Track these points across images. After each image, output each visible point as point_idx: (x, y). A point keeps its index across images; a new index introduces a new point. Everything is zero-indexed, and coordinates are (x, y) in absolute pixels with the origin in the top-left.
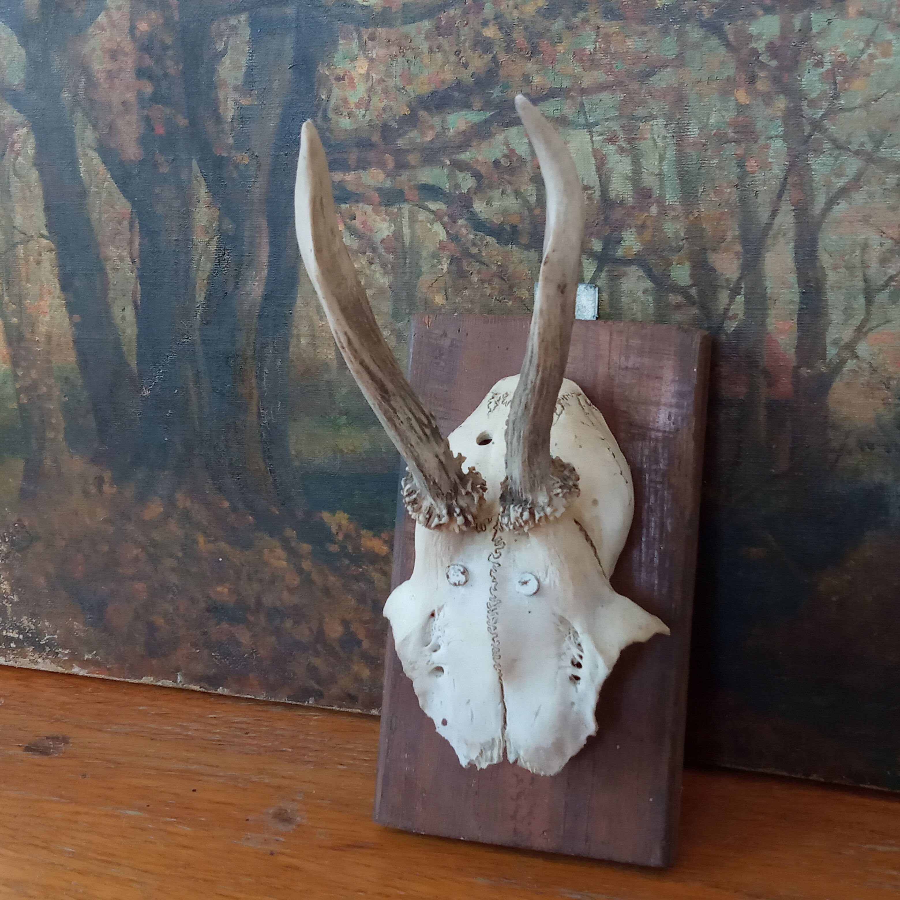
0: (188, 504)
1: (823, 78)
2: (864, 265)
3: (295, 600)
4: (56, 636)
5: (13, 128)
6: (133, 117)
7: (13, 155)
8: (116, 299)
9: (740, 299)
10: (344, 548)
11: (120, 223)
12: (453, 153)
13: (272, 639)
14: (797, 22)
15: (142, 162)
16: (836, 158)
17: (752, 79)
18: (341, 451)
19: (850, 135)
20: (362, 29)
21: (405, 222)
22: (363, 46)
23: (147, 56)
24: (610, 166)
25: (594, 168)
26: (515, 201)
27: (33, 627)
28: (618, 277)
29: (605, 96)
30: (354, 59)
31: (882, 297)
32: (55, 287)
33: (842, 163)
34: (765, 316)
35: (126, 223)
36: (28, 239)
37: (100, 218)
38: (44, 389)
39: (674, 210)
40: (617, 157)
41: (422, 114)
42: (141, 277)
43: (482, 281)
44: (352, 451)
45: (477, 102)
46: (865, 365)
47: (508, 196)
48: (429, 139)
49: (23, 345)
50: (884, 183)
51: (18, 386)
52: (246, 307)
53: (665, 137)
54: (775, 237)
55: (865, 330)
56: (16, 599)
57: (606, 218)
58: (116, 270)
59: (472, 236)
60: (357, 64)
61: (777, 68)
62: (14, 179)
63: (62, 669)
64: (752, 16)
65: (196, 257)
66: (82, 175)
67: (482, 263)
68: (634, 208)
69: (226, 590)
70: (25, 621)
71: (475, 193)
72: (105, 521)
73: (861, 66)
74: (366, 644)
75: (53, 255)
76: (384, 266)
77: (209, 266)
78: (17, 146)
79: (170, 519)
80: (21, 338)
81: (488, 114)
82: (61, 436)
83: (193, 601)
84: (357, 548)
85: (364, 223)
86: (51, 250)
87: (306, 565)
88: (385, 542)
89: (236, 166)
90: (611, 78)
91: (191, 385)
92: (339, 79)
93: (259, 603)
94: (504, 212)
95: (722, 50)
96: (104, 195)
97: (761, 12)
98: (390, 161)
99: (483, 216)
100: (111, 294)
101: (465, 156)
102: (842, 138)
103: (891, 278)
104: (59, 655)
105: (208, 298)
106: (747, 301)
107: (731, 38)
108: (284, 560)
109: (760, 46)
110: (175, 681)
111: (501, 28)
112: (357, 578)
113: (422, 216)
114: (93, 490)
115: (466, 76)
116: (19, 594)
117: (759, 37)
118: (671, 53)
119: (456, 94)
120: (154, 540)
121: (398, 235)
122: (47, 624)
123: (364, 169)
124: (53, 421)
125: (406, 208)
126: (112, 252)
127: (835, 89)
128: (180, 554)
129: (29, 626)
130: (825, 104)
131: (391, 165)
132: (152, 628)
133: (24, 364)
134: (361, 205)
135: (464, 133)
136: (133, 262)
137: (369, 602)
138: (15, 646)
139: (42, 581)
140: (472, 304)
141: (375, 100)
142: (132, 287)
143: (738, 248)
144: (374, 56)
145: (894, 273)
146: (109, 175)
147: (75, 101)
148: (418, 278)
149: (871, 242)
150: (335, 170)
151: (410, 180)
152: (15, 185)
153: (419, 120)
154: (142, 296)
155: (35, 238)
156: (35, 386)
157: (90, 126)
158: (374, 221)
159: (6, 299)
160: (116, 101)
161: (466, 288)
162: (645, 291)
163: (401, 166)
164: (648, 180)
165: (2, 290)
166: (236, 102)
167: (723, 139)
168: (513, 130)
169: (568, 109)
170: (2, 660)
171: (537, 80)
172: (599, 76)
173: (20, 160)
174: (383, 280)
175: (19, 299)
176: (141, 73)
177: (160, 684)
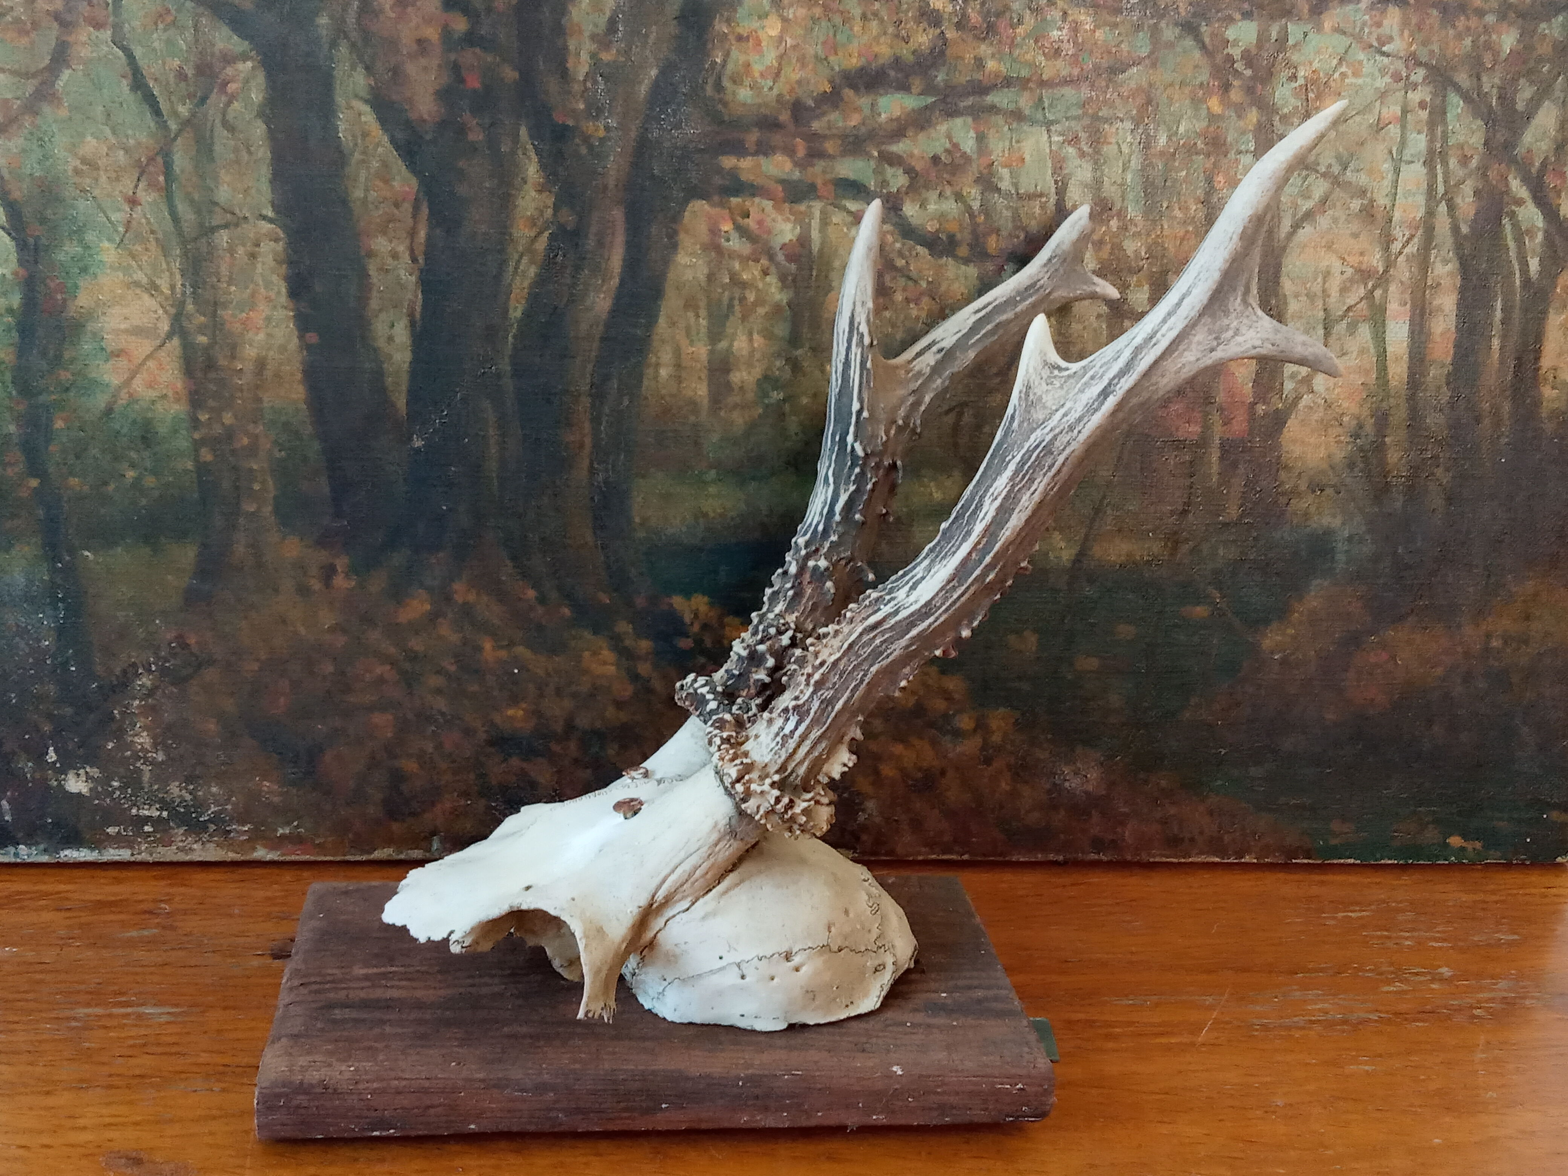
0: (471, 597)
1: (1296, 93)
2: (1325, 293)
3: (623, 716)
4: (229, 807)
5: (228, 59)
6: (434, 61)
7: (224, 99)
8: (380, 311)
10: (699, 642)
11: (397, 206)
12: (883, 143)
13: (586, 775)
14: (1275, 30)
15: (443, 125)
16: (1305, 179)
17: (1226, 87)
18: (705, 515)
19: (1318, 156)
21: (815, 223)
22: (777, 2)
24: (1068, 171)
25: (1050, 172)
26: (954, 205)
27: (188, 797)
29: (1068, 92)
30: (763, 16)
31: (1339, 329)
32: (279, 293)
33: (1309, 185)
35: (407, 207)
36: (235, 222)
37: (366, 197)
38: (246, 441)
39: (1136, 225)
40: (1078, 162)
41: (848, 93)
42: (426, 282)
43: (907, 300)
44: (721, 515)
45: (917, 84)
46: (1320, 401)
47: (946, 198)
48: (853, 124)
49: (212, 375)
50: (1348, 208)
51: (197, 436)
52: (584, 327)
53: (1131, 143)
56: (160, 757)
58: (384, 270)
59: (898, 245)
60: (766, 22)
61: (1251, 78)
62: (221, 133)
63: (235, 855)
64: (1230, 20)
65: (514, 258)
66: (341, 135)
67: (910, 278)
69: (521, 713)
70: (175, 789)
71: (907, 193)
72: (332, 630)
73: (1333, 84)
75: (280, 247)
76: (783, 278)
77: (532, 271)
78: (232, 87)
79: (440, 620)
80: (210, 365)
81: (931, 100)
82: (267, 510)
83: (468, 732)
84: (717, 641)
85: (760, 223)
86: (276, 240)
87: (644, 668)
89: (586, 139)
90: (1075, 71)
91: (492, 431)
92: (740, 38)
93: (570, 727)
94: (942, 217)
95: (1197, 54)
96: (375, 165)
97: (1238, 17)
98: (801, 148)
99: (914, 222)
100: (374, 304)
101: (898, 148)
103: (1349, 309)
104: (232, 835)
105: (528, 315)
107: (1207, 40)
108: (612, 664)
109: (1236, 52)
110: (428, 850)
111: (952, 1)
113: (838, 217)
114: (316, 585)
115: (905, 52)
116: (167, 749)
117: (1236, 43)
118: (1144, 49)
119: (892, 73)
120: (412, 651)
121: (803, 241)
122: (214, 790)
123: (766, 154)
124: (257, 487)
125: (817, 207)
126: (381, 244)
128: (453, 668)
129: (181, 796)
131: (801, 151)
132: (398, 778)
134: (757, 200)
135: (898, 119)
136: (414, 260)
138: (151, 830)
139: (212, 726)
140: (892, 327)
141: (787, 70)
142: (408, 296)
144: (791, 16)
145: (1353, 303)
146: (386, 139)
147: (340, 31)
148: (826, 295)
149: (1333, 271)
150: (724, 153)
151: (824, 172)
152: (222, 142)
153: (842, 100)
154: (425, 306)
155: (251, 220)
156: (230, 435)
157: (360, 69)
158: (774, 220)
159: (190, 307)
160: (407, 37)
161: (887, 309)
162: (1099, 316)
163: (815, 154)
164: (1110, 190)
165: (184, 294)
166: (593, 55)
167: (1191, 150)
168: (959, 121)
169: (1025, 102)
170: (125, 855)
171: (991, 65)
172: (1061, 68)
173: (237, 106)
174: (779, 296)
175: (213, 308)
176: (452, 2)
177: (402, 857)
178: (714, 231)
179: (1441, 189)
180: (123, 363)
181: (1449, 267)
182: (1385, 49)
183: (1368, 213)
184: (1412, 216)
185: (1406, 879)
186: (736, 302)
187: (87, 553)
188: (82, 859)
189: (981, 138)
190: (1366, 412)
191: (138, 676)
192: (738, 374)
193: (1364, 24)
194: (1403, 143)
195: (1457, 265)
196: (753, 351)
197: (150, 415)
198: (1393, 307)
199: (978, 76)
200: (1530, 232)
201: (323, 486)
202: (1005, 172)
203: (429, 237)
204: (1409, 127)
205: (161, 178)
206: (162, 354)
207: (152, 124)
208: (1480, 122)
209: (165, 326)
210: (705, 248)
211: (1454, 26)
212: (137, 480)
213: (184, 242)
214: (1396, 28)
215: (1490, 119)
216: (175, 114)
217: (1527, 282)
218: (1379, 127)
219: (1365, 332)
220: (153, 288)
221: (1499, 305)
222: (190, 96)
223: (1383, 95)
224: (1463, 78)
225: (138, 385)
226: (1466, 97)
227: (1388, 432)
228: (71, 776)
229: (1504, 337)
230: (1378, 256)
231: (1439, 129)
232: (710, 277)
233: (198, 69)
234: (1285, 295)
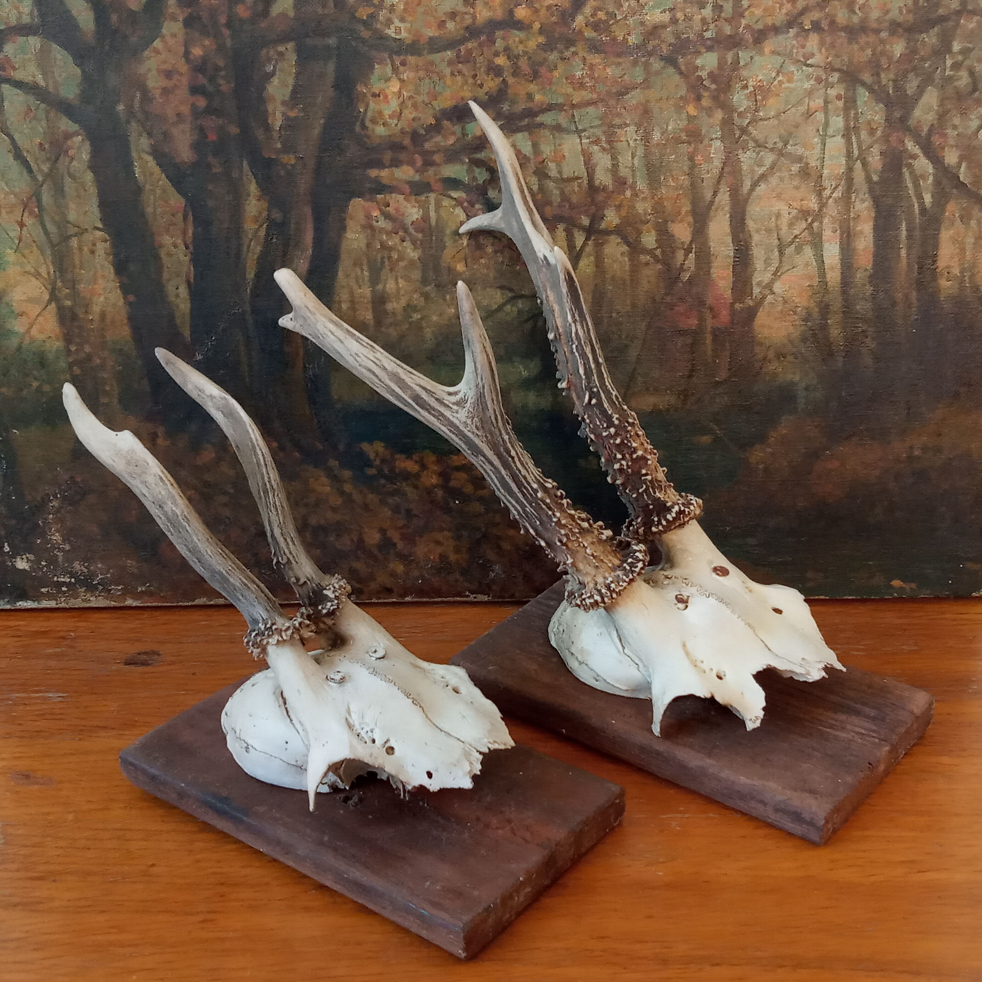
1: (748, 97)
2: (778, 228)
3: (337, 517)
4: (109, 575)
5: (68, 136)
6: (186, 127)
7: (68, 159)
8: (170, 280)
9: (692, 256)
10: (380, 471)
11: (174, 215)
12: (470, 154)
14: (730, 57)
15: (195, 164)
16: (758, 153)
17: (699, 98)
19: (766, 137)
20: (394, 57)
21: (432, 207)
22: (395, 70)
23: (201, 76)
24: (595, 161)
25: (583, 163)
27: (86, 570)
28: (602, 244)
29: (591, 110)
30: (388, 80)
31: (790, 250)
32: (110, 272)
33: (762, 157)
34: (710, 268)
35: (180, 216)
36: (82, 232)
37: (155, 212)
38: (98, 361)
39: (643, 193)
40: (600, 154)
41: (446, 123)
42: (195, 260)
43: (496, 251)
46: (779, 299)
48: (451, 142)
49: (76, 324)
50: (791, 170)
51: (71, 360)
53: (636, 140)
54: (716, 210)
55: (779, 274)
56: (67, 547)
57: (593, 200)
58: (170, 255)
60: (389, 84)
61: (716, 89)
63: (115, 603)
64: (698, 53)
65: (246, 242)
66: (137, 175)
67: (495, 237)
68: (613, 192)
70: (77, 566)
71: (489, 184)
73: (774, 89)
74: (400, 545)
75: (107, 245)
76: (414, 243)
77: (259, 248)
78: (71, 152)
79: (221, 462)
80: (74, 317)
81: (500, 123)
82: (115, 401)
84: (392, 470)
85: (397, 210)
86: (106, 241)
87: (348, 488)
88: (416, 462)
89: (284, 166)
90: (595, 96)
91: (242, 348)
92: (375, 95)
93: (305, 524)
95: (677, 77)
96: (158, 192)
97: (704, 50)
98: (419, 160)
99: (495, 202)
100: (165, 276)
101: (481, 156)
102: (762, 139)
103: (796, 237)
104: (112, 592)
105: (258, 275)
106: (697, 257)
107: (683, 68)
108: (327, 486)
109: (704, 74)
111: (509, 58)
112: (393, 494)
113: (446, 202)
115: (481, 94)
116: (70, 542)
117: (703, 68)
118: (640, 78)
120: (207, 482)
121: (425, 218)
122: (100, 566)
123: (397, 166)
124: (107, 388)
125: (432, 197)
126: (167, 240)
127: (756, 105)
128: (232, 491)
129: (81, 570)
130: (749, 115)
131: (419, 163)
134: (394, 195)
135: (480, 137)
136: (187, 248)
137: (403, 511)
138: (66, 589)
139: (95, 529)
140: (487, 269)
141: (406, 112)
142: (185, 269)
143: (690, 219)
144: (405, 78)
145: (798, 233)
146: (163, 176)
147: (130, 113)
148: (443, 251)
149: (782, 212)
150: (371, 168)
151: (435, 175)
152: (69, 185)
153: (442, 128)
154: (195, 276)
155: (90, 230)
156: (89, 358)
157: (145, 134)
158: (406, 207)
159: (59, 284)
160: (170, 112)
161: (482, 258)
162: (622, 254)
163: (428, 163)
164: (624, 172)
165: (55, 276)
166: (284, 114)
167: (678, 141)
168: (519, 135)
169: (562, 119)
170: (52, 604)
171: (538, 97)
172: (586, 95)
173: (74, 163)
174: (413, 254)
175: (73, 284)
176: (195, 90)
177: (212, 603)
178: (368, 217)
179: (856, 152)
180: (24, 319)
181: (866, 204)
182: (808, 62)
183: (805, 173)
184: (836, 172)
185: (862, 609)
186: (386, 260)
187: (15, 431)
188: (29, 607)
189: (535, 146)
190: (813, 305)
191: (51, 501)
192: (390, 304)
193: (793, 47)
194: (826, 125)
195: (872, 202)
196: (398, 289)
197: (43, 349)
198: (827, 234)
199: (529, 105)
200: (924, 177)
201: (145, 386)
202: (552, 165)
203: (194, 233)
204: (830, 113)
205: (36, 210)
206: (46, 313)
207: (28, 178)
208: (881, 105)
209: (47, 297)
210: (364, 227)
211: (857, 43)
212: (39, 387)
213: (53, 246)
214: (815, 47)
215: (889, 103)
216: (40, 170)
217: (923, 210)
218: (809, 114)
219: (808, 252)
220: (37, 275)
221: (904, 227)
222: (48, 159)
223: (810, 93)
224: (867, 77)
225: (34, 332)
226: (871, 90)
227: (829, 316)
228: (18, 559)
229: (909, 248)
230: (814, 201)
231: (853, 112)
232: (368, 245)
233: (51, 143)
234: (750, 231)
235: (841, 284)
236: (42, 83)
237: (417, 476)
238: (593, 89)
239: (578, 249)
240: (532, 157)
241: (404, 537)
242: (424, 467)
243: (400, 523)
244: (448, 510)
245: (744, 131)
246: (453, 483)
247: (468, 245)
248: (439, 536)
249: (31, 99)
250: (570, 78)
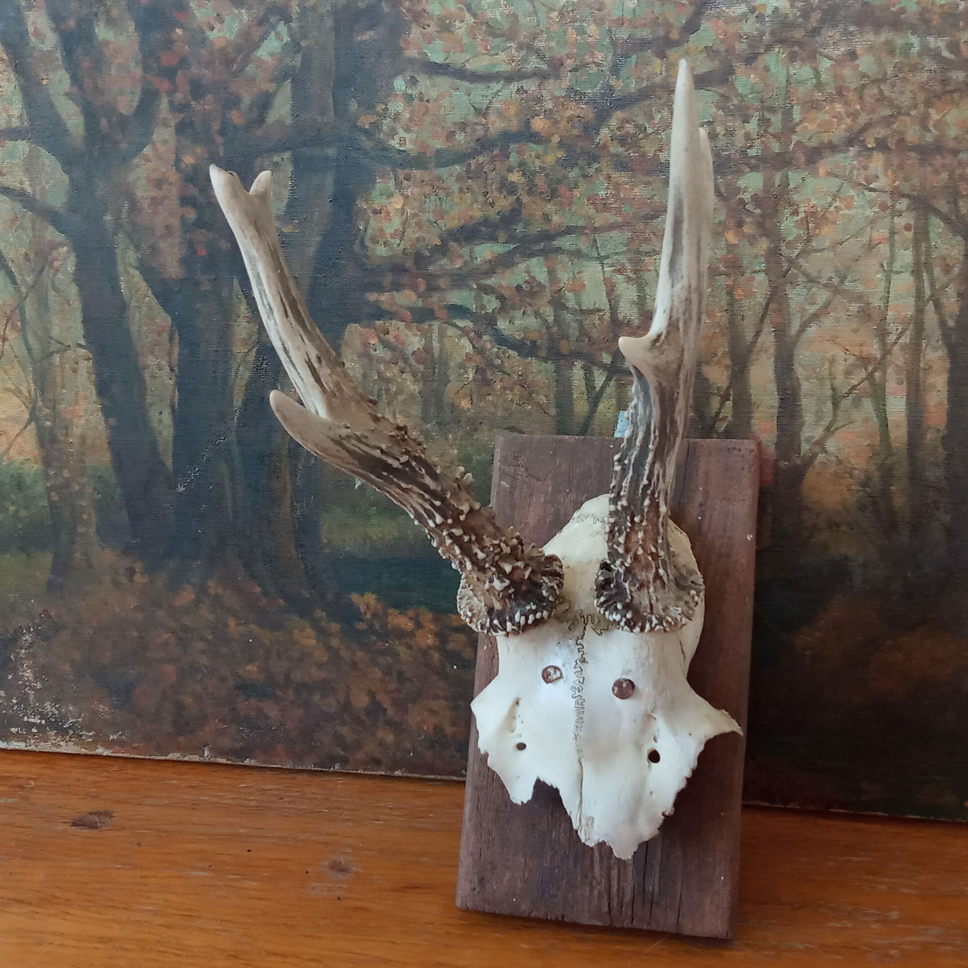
0: (220, 591)
1: (798, 224)
2: (832, 377)
3: (323, 675)
4: (80, 720)
5: (54, 246)
6: (176, 240)
7: (52, 271)
8: (153, 404)
9: (729, 404)
10: (371, 626)
11: (159, 334)
12: (481, 279)
13: (299, 712)
14: (777, 179)
15: (183, 281)
16: (809, 290)
17: (740, 224)
18: (371, 538)
19: (819, 271)
20: (398, 170)
21: (435, 336)
22: (399, 185)
23: (192, 186)
24: (618, 292)
25: (605, 294)
26: (534, 320)
27: (57, 712)
28: (625, 385)
29: (615, 234)
30: (390, 196)
31: (846, 403)
33: (814, 294)
34: (750, 418)
35: (165, 336)
36: (64, 348)
37: (140, 330)
38: (77, 488)
40: (625, 285)
41: (453, 245)
42: (180, 385)
43: (504, 388)
44: (381, 538)
45: (502, 235)
46: (833, 458)
47: (528, 316)
48: (458, 266)
49: (55, 446)
50: (848, 310)
51: (49, 484)
54: (758, 353)
55: (832, 429)
56: (39, 686)
57: (615, 336)
58: (153, 377)
59: (496, 350)
60: (392, 200)
61: (762, 215)
63: (85, 751)
64: (740, 173)
65: (235, 366)
66: (122, 291)
67: (504, 372)
68: (639, 327)
69: (255, 668)
70: (48, 707)
71: (499, 313)
72: (135, 609)
73: (829, 216)
74: (390, 712)
75: (90, 363)
76: (414, 375)
77: (248, 374)
78: (56, 264)
79: (201, 605)
80: (54, 440)
81: (512, 246)
82: (92, 530)
83: (223, 680)
84: (384, 625)
85: (397, 337)
86: (88, 359)
87: (335, 642)
88: (411, 619)
90: (620, 219)
91: (227, 481)
92: (376, 212)
93: (288, 678)
94: (525, 329)
96: (144, 309)
97: (748, 170)
98: (422, 285)
99: (506, 333)
100: (149, 399)
101: (490, 281)
102: (813, 273)
103: (854, 387)
104: (83, 738)
105: (246, 403)
106: (735, 406)
107: (722, 189)
108: (314, 639)
109: (747, 197)
110: (202, 756)
111: (524, 174)
112: (383, 653)
113: (451, 332)
114: (125, 581)
115: (492, 213)
116: (42, 681)
117: (745, 190)
119: (483, 229)
120: (185, 625)
121: (428, 349)
122: (71, 708)
123: (397, 290)
124: (85, 517)
125: (436, 324)
126: (151, 361)
127: (808, 233)
128: (210, 637)
129: (51, 711)
130: (800, 246)
131: (422, 287)
132: (180, 707)
133: (56, 464)
134: (394, 322)
135: (490, 261)
136: (172, 370)
137: (395, 673)
138: (36, 731)
139: (67, 667)
141: (409, 231)
142: (169, 393)
143: (728, 362)
144: (409, 194)
145: (856, 383)
146: (150, 292)
147: (118, 224)
148: (446, 386)
149: (838, 359)
150: (370, 291)
151: (440, 301)
152: (53, 298)
153: (449, 250)
154: (180, 400)
155: (72, 347)
156: (67, 484)
157: (131, 247)
158: (406, 335)
159: (40, 403)
160: (159, 224)
161: (489, 394)
163: (432, 288)
165: (36, 395)
166: (278, 229)
167: (715, 272)
168: (534, 260)
169: (583, 244)
170: (21, 746)
171: (555, 219)
172: (610, 217)
173: (60, 276)
174: (413, 387)
175: (54, 405)
176: (185, 201)
177: (186, 759)
178: (366, 345)
179: (928, 292)
180: (4, 439)
181: (939, 353)
182: (871, 186)
183: (865, 314)
184: (903, 314)
186: (383, 392)
189: (551, 272)
190: (873, 468)
191: (23, 635)
193: (853, 167)
194: (892, 259)
195: (946, 351)
197: (21, 472)
198: (891, 385)
199: (545, 227)
201: (124, 517)
202: (570, 295)
203: (180, 355)
204: (897, 245)
205: (19, 324)
206: (26, 432)
207: (12, 290)
208: (959, 238)
209: (26, 416)
210: (360, 356)
211: (931, 165)
212: (16, 512)
213: (34, 362)
214: (880, 169)
216: (24, 281)
218: (871, 246)
219: (868, 405)
220: (18, 392)
222: (33, 270)
223: (872, 222)
224: (942, 205)
226: (946, 219)
227: (892, 482)
230: (875, 347)
231: (923, 245)
232: (365, 376)
233: (36, 254)
234: (798, 379)
235: (908, 445)
236: (29, 190)
237: (411, 634)
238: (619, 211)
239: (598, 389)
240: (548, 285)
241: (395, 703)
242: (419, 625)
243: (392, 686)
244: (445, 676)
245: (792, 262)
246: (451, 646)
247: (474, 380)
248: (435, 705)
249: (18, 206)
250: (592, 200)
